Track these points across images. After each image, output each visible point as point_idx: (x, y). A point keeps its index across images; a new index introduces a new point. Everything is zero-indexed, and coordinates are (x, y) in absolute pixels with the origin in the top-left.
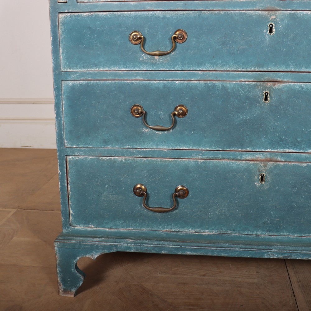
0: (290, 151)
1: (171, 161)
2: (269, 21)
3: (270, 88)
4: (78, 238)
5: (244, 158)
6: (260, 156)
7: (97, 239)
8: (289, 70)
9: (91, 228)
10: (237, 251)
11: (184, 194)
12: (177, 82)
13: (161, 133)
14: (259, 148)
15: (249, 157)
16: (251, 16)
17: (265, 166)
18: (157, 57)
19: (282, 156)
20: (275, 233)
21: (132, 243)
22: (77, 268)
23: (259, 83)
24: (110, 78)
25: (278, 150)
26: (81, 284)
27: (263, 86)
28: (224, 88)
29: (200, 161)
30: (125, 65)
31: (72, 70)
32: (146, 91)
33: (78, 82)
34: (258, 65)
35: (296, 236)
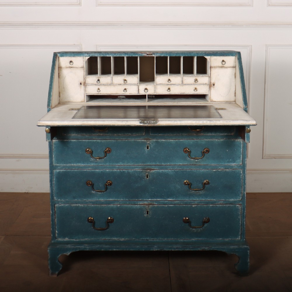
0: (159, 200)
1: (105, 206)
2: (147, 144)
3: (149, 173)
4: (60, 245)
5: (138, 203)
6: (146, 203)
7: (69, 245)
8: (157, 164)
9: (67, 239)
10: (137, 248)
11: (112, 221)
12: (107, 170)
13: (100, 193)
14: (145, 199)
15: (141, 203)
16: (139, 142)
17: (149, 207)
18: (98, 160)
19: (156, 202)
20: (156, 239)
21: (87, 246)
22: (59, 261)
23: (144, 170)
24: (76, 168)
25: (154, 200)
26: (61, 269)
27: (145, 171)
28: (128, 172)
29: (118, 205)
30: (83, 163)
31: (58, 165)
32: (93, 174)
33: (62, 170)
34: (143, 163)
35: (165, 239)
